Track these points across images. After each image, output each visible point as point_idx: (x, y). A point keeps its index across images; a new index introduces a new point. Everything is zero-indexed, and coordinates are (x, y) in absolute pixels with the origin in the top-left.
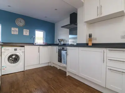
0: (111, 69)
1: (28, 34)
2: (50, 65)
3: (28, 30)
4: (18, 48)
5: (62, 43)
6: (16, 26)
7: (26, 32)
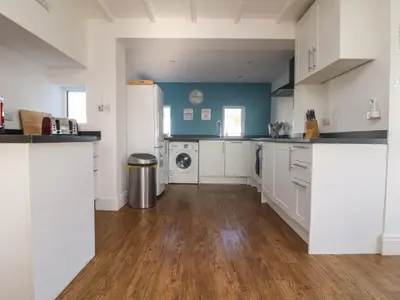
0: (297, 184)
1: (209, 118)
2: (248, 183)
3: (210, 110)
4: (190, 144)
5: (281, 133)
6: (190, 105)
7: (206, 115)
